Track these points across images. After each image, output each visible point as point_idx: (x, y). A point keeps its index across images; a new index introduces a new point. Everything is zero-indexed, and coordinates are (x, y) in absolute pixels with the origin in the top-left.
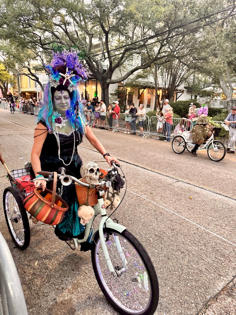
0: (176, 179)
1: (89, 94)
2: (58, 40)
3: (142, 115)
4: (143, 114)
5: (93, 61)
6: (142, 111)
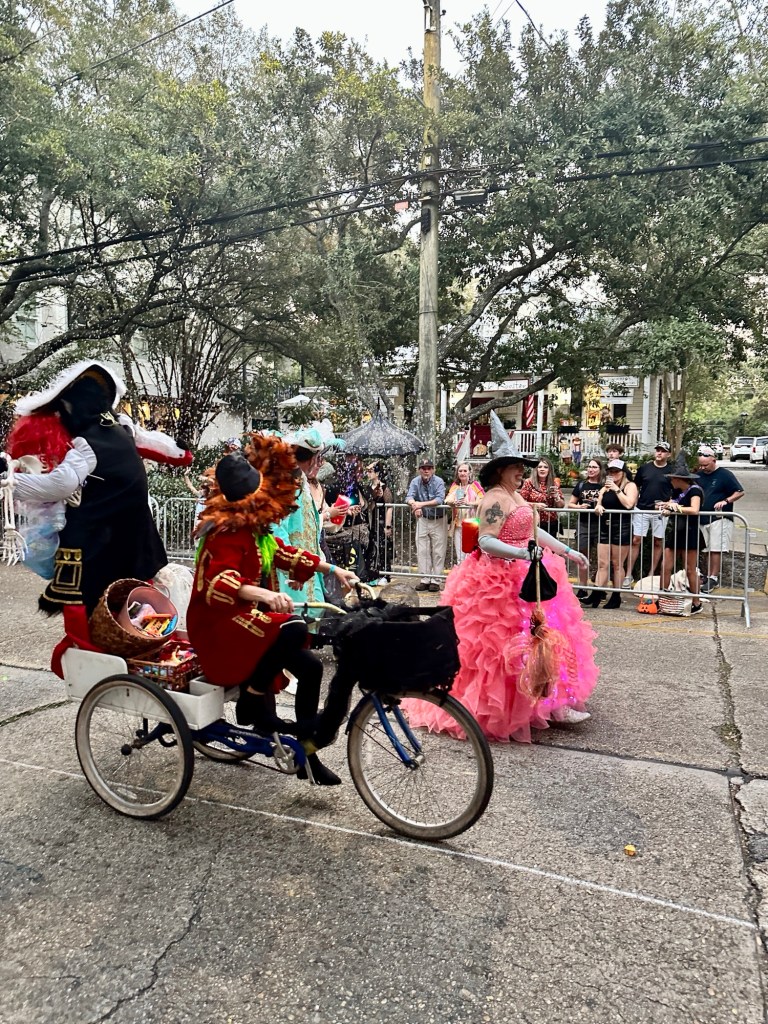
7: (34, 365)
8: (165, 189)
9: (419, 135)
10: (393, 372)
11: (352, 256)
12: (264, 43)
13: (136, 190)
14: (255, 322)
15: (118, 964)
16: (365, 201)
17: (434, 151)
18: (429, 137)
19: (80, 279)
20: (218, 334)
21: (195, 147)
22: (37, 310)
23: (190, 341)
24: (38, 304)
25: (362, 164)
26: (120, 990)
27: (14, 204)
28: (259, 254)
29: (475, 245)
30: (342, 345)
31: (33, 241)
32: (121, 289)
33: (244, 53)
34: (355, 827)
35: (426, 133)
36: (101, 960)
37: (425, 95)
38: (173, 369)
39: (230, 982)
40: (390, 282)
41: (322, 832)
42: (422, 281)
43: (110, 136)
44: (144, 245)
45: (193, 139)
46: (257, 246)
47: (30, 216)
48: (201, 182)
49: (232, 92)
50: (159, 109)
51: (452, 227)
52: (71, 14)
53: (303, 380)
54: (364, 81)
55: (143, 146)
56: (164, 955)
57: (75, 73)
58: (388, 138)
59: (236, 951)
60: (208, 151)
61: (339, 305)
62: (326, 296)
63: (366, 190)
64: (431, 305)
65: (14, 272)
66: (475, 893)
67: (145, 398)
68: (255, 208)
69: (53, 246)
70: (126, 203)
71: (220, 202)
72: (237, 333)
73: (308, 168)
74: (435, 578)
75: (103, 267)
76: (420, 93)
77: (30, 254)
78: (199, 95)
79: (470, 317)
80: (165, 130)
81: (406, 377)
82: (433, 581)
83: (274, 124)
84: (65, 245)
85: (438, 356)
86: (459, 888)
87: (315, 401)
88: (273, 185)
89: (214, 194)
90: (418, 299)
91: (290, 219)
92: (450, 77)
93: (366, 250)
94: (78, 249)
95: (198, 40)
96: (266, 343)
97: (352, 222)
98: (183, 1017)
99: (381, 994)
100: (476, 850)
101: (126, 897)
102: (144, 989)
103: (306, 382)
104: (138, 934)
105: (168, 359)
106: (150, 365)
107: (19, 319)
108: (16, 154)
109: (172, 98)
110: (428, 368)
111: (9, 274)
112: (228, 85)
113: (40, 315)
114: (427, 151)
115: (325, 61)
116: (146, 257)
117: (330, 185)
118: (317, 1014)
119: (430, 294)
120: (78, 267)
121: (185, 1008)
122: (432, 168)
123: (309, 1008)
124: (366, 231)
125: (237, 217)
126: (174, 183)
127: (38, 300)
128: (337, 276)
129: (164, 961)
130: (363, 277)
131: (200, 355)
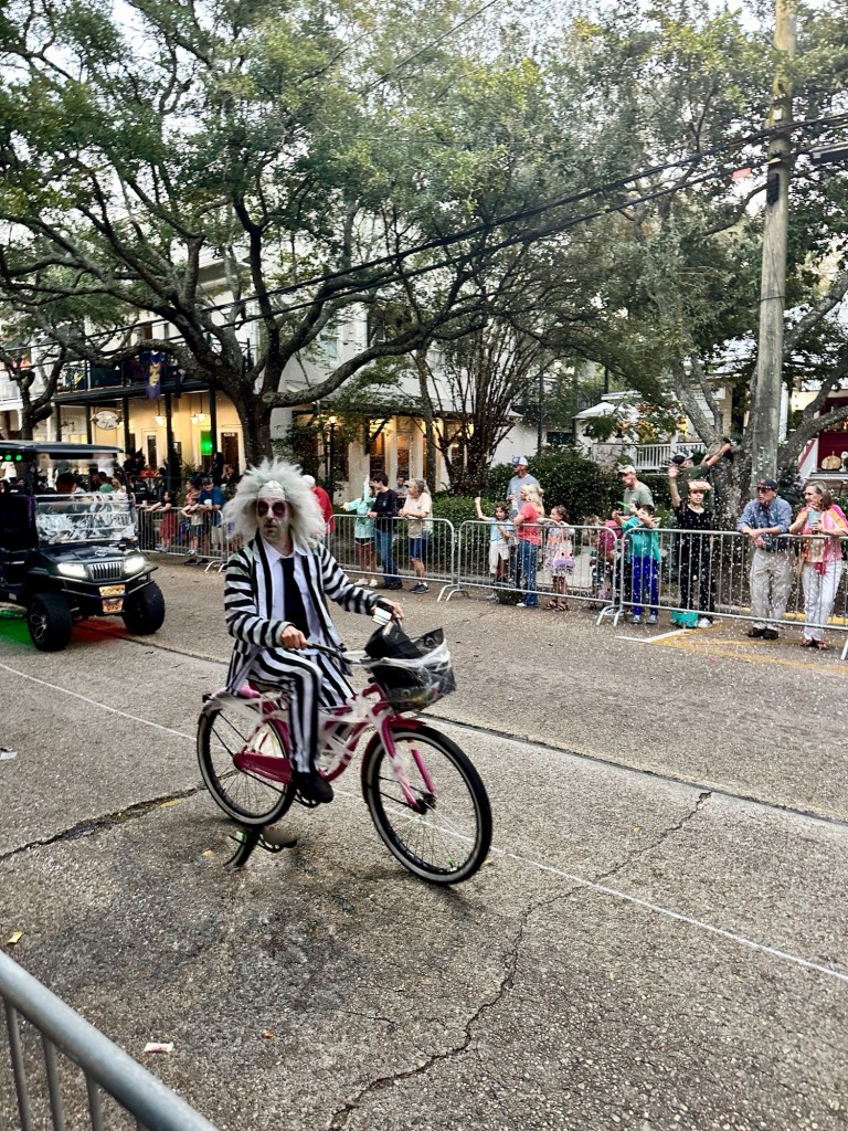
0: (701, 787)
1: (179, 444)
2: (68, 255)
3: (420, 518)
4: (422, 513)
5: (203, 328)
6: (418, 504)
7: (337, 386)
8: (470, 188)
9: (767, 86)
10: (720, 370)
11: (676, 240)
12: (577, 6)
13: (440, 192)
14: (558, 324)
15: (430, 1017)
16: (695, 174)
17: (786, 103)
18: (780, 86)
19: (380, 293)
20: (516, 341)
21: (503, 137)
22: (339, 327)
23: (487, 351)
24: (341, 321)
25: (693, 130)
26: (433, 1045)
27: (321, 220)
28: (566, 248)
29: (834, 210)
30: (661, 343)
31: (338, 256)
32: (420, 300)
33: (554, 22)
34: (683, 913)
35: (776, 82)
36: (413, 1008)
37: (776, 35)
38: (469, 382)
39: (547, 1062)
40: (723, 265)
41: (645, 912)
42: (766, 262)
43: (415, 136)
44: (446, 250)
45: (500, 129)
46: (563, 239)
47: (336, 231)
48: (508, 175)
49: (543, 70)
50: (465, 101)
51: (805, 192)
52: (376, 13)
53: (606, 385)
54: (698, 31)
55: (449, 144)
56: (476, 1017)
57: (380, 76)
58: (728, 95)
59: (553, 1029)
60: (516, 140)
61: (659, 297)
62: (644, 287)
63: (696, 161)
64: (776, 289)
65: (320, 291)
66: (839, 1019)
67: (439, 414)
68: (565, 196)
69: (356, 262)
70: (430, 207)
71: (527, 194)
72: (536, 337)
73: (627, 144)
74: (772, 623)
75: (404, 277)
76: (770, 33)
77: (334, 270)
78: (509, 79)
79: (828, 300)
80: (471, 123)
81: (738, 375)
82: (770, 627)
83: (589, 97)
84: (367, 257)
85: (784, 350)
86: (818, 1010)
87: (621, 409)
88: (586, 167)
89: (520, 186)
90: (759, 282)
91: (605, 204)
92: (809, 7)
93: (694, 231)
94: (379, 261)
95: (504, 16)
96: (567, 346)
97: (678, 200)
98: (499, 1090)
99: (722, 1117)
100: (839, 966)
101: (436, 945)
102: (458, 1050)
103: (610, 387)
104: (449, 988)
105: (464, 372)
106: (446, 379)
107: (323, 338)
108: (325, 170)
109: (480, 87)
110: (771, 365)
111: (315, 292)
112: (539, 62)
113: (342, 333)
114: (777, 104)
115: (651, 15)
116: (446, 264)
117: (651, 159)
118: (646, 1123)
119: (775, 275)
120: (380, 281)
121: (500, 1080)
122: (782, 123)
123: (636, 1113)
124: (694, 208)
125: (545, 209)
126: (480, 179)
127: (340, 318)
128: (658, 264)
129: (476, 1023)
130: (689, 263)
131: (497, 365)
